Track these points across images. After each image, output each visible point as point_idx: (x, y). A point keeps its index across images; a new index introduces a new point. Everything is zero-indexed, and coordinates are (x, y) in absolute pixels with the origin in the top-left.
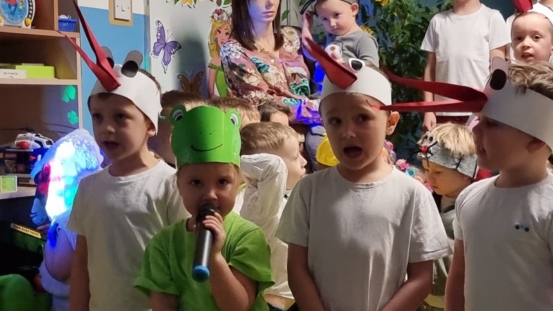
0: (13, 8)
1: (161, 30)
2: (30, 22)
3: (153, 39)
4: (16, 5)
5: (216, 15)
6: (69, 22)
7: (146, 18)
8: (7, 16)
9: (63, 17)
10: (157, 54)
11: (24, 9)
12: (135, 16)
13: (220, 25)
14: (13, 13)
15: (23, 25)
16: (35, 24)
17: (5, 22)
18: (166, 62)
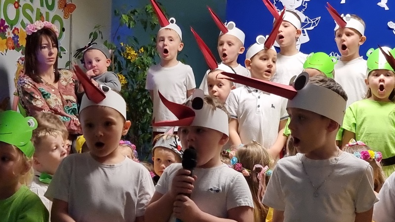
5: (21, 61)
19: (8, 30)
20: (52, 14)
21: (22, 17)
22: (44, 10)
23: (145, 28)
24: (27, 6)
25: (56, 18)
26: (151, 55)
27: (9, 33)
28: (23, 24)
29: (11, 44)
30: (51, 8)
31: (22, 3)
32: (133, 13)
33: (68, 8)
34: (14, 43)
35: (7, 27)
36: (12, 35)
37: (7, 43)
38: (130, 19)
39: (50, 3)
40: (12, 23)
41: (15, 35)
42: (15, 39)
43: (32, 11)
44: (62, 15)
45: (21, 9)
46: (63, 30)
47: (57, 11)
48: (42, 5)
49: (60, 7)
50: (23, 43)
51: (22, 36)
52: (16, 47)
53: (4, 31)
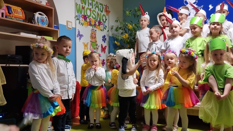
0: (43, 22)
1: (79, 32)
2: (47, 26)
3: (77, 33)
4: (43, 21)
5: (92, 30)
6: (57, 27)
7: (75, 28)
8: (41, 23)
9: (55, 25)
10: (78, 37)
11: (46, 22)
12: (73, 27)
13: (93, 32)
14: (42, 23)
15: (45, 26)
16: (48, 26)
17: (40, 25)
18: (80, 39)
19: (88, 19)
20: (102, 14)
21: (92, 14)
24: (94, 11)
25: (104, 15)
27: (88, 20)
28: (92, 16)
29: (89, 24)
30: (102, 12)
32: (130, 11)
34: (90, 23)
35: (87, 18)
37: (87, 24)
38: (129, 13)
39: (102, 10)
40: (89, 16)
41: (90, 21)
45: (92, 11)
46: (106, 20)
47: (104, 13)
48: (99, 11)
49: (105, 11)
50: (93, 23)
51: (93, 21)
52: (90, 25)
53: (86, 19)
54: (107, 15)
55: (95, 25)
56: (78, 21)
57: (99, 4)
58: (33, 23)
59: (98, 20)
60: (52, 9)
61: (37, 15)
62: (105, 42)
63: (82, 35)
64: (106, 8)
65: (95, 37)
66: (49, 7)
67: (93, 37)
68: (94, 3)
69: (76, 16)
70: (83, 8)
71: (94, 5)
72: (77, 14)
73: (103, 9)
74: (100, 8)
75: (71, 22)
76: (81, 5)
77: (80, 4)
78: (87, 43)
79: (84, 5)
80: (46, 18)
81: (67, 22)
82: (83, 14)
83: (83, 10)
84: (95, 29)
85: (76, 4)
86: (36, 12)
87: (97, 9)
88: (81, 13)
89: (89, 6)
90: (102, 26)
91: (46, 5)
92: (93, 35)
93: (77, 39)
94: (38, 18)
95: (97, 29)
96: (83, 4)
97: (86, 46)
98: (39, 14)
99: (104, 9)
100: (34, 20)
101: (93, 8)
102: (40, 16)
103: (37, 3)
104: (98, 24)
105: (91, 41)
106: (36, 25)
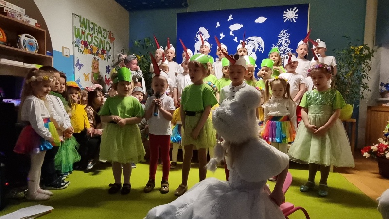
1: (78, 60)
4: (32, 46)
6: (50, 53)
7: (74, 56)
8: (29, 48)
10: (77, 66)
11: (35, 47)
12: (70, 55)
14: (31, 48)
15: (35, 52)
16: (38, 52)
17: (28, 50)
18: (79, 69)
19: (89, 46)
20: (106, 41)
21: (94, 41)
22: (103, 39)
23: (144, 48)
24: (95, 37)
25: (107, 43)
26: (146, 59)
27: (89, 47)
28: (94, 43)
29: (90, 52)
30: (105, 38)
31: (94, 35)
32: (139, 41)
33: (112, 39)
35: (88, 44)
36: (90, 48)
37: (88, 51)
38: (138, 44)
40: (90, 43)
42: (92, 49)
43: (98, 38)
44: (109, 41)
45: (93, 37)
46: (110, 48)
47: (107, 40)
48: (102, 37)
49: (109, 38)
50: (95, 51)
51: (94, 49)
52: (92, 53)
53: (87, 46)
54: (111, 42)
55: (97, 53)
56: (76, 48)
57: (102, 29)
58: (17, 47)
59: (101, 47)
60: (44, 32)
61: (23, 37)
62: (109, 73)
63: (81, 65)
64: (110, 35)
65: (98, 67)
66: (40, 29)
67: (95, 66)
68: (96, 28)
69: (74, 42)
70: (83, 33)
71: (96, 30)
72: (75, 40)
73: (106, 35)
74: (103, 34)
75: (68, 49)
76: (81, 29)
77: (80, 27)
78: (88, 74)
79: (84, 29)
80: (35, 41)
81: (63, 48)
82: (83, 40)
83: (83, 35)
84: (98, 58)
85: (75, 28)
86: (21, 33)
87: (100, 35)
88: (81, 39)
89: (90, 31)
90: (106, 55)
91: (36, 26)
92: (95, 65)
93: (76, 69)
94: (24, 41)
95: (99, 58)
96: (82, 28)
97: (86, 77)
98: (26, 36)
99: (108, 36)
100: (19, 43)
101: (94, 33)
102: (27, 39)
103: (23, 23)
104: (101, 53)
105: (92, 72)
106: (22, 50)
